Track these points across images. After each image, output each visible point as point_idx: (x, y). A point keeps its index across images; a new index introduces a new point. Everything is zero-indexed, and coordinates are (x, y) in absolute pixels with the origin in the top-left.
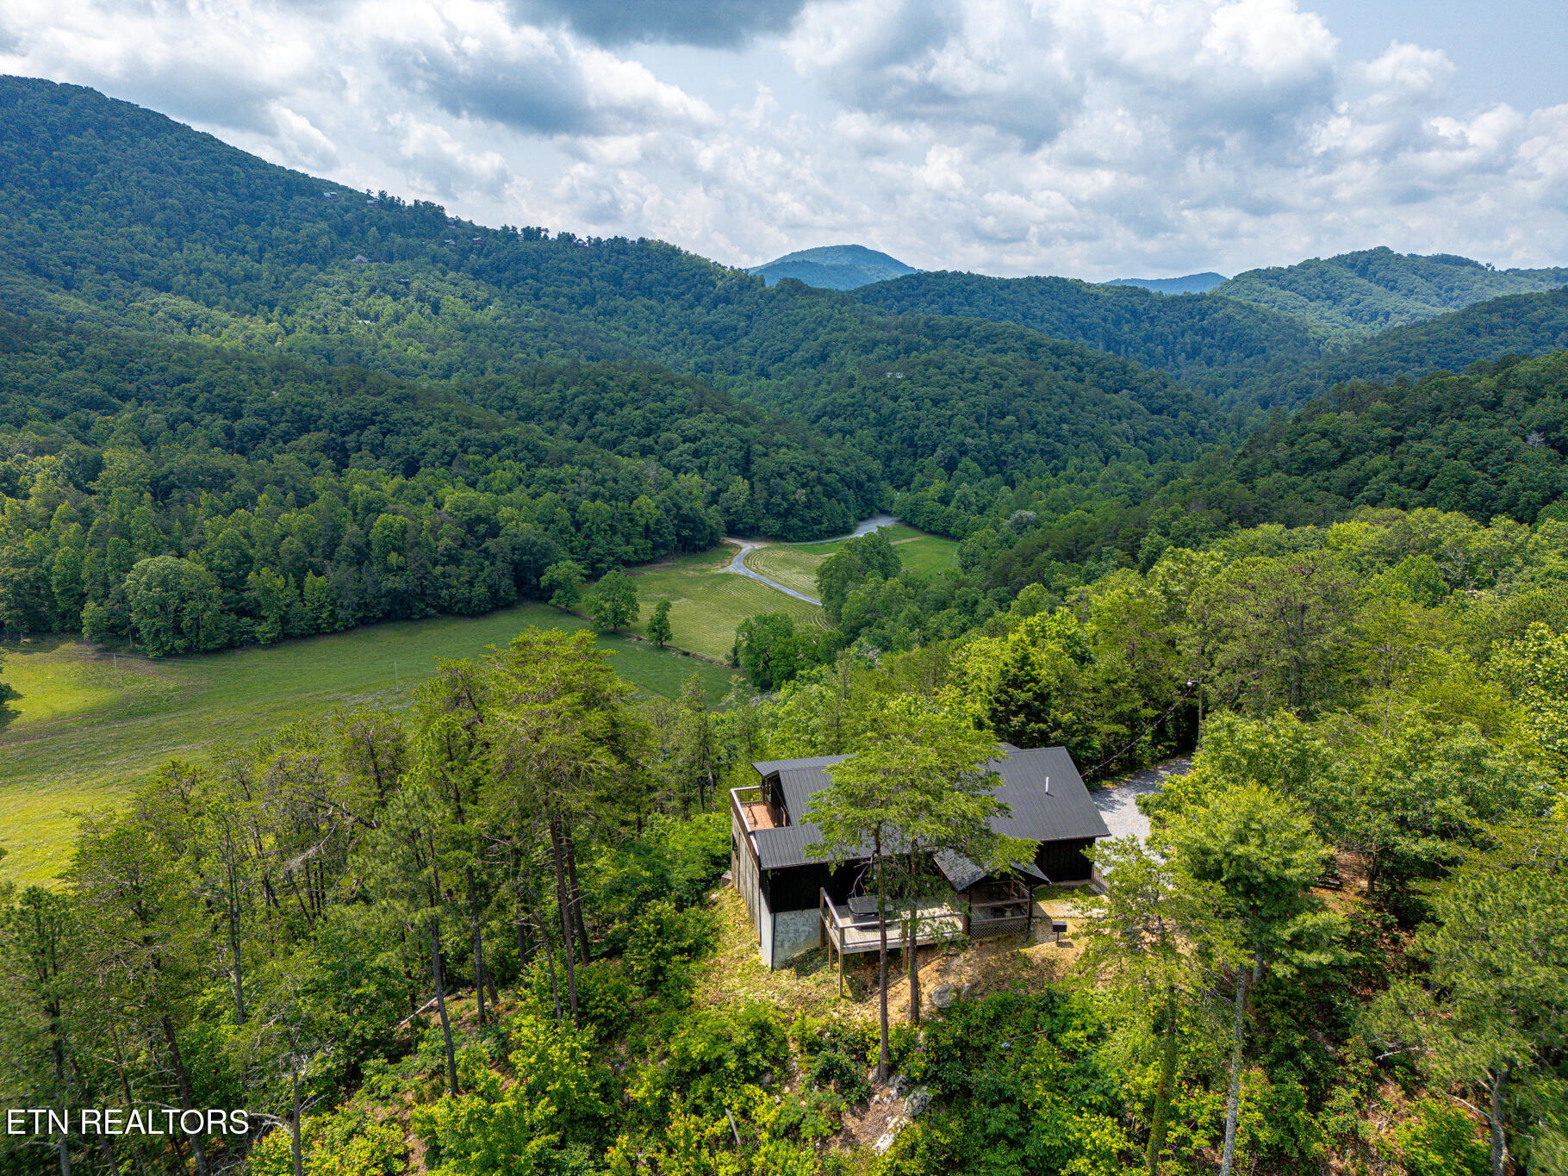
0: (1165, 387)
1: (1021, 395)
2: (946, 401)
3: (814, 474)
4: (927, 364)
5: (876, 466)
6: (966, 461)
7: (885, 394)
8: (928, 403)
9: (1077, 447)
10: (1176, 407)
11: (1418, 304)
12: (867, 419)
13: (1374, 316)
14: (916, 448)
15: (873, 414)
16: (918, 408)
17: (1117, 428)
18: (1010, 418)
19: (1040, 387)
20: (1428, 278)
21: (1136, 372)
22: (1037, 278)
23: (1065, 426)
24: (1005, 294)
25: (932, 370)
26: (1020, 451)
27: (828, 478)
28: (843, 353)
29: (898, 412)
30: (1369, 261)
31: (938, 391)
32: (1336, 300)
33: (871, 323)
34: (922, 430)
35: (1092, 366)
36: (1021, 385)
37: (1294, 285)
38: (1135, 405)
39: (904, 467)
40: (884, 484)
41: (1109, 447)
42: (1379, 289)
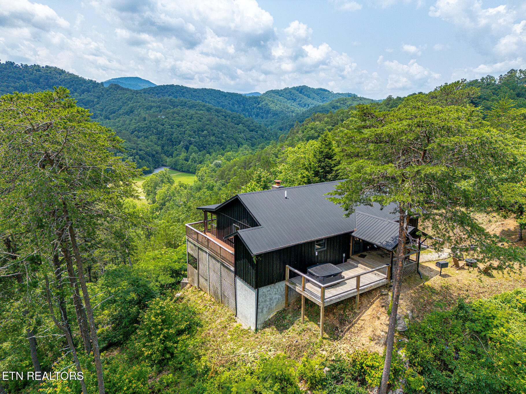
0: (253, 123)
1: (208, 124)
2: (182, 126)
3: (135, 151)
4: (174, 113)
5: (159, 148)
6: (192, 146)
7: (158, 123)
8: (175, 127)
9: (229, 142)
10: (257, 129)
11: (316, 102)
12: (153, 132)
13: (305, 106)
14: (173, 143)
15: (155, 131)
16: (172, 128)
17: (241, 136)
18: (205, 132)
19: (214, 122)
20: (318, 94)
21: (243, 118)
22: (205, 89)
23: (224, 135)
24: (195, 93)
25: (175, 115)
26: (210, 143)
27: (141, 153)
28: (139, 110)
29: (164, 130)
30: (302, 89)
31: (179, 122)
32: (295, 100)
33: (149, 100)
34: (175, 135)
35: (229, 116)
36: (208, 121)
37: (283, 95)
38: (245, 128)
39: (169, 149)
40: (162, 155)
41: (239, 142)
42: (306, 97)
